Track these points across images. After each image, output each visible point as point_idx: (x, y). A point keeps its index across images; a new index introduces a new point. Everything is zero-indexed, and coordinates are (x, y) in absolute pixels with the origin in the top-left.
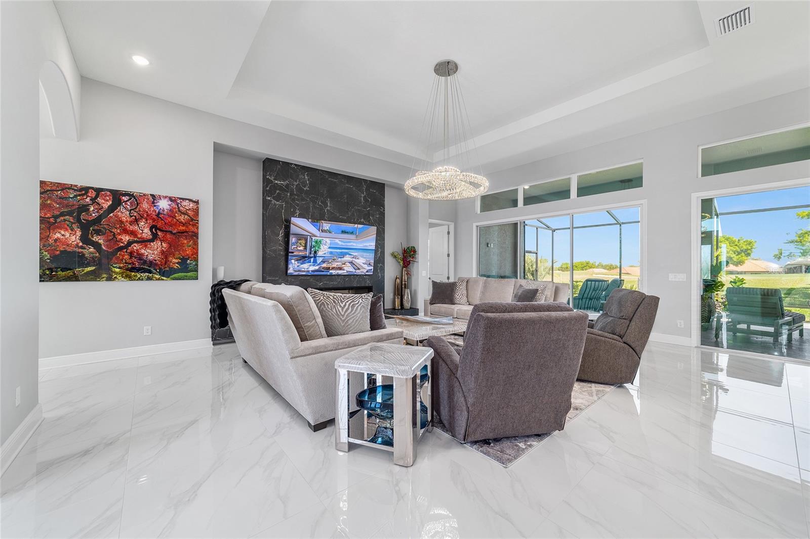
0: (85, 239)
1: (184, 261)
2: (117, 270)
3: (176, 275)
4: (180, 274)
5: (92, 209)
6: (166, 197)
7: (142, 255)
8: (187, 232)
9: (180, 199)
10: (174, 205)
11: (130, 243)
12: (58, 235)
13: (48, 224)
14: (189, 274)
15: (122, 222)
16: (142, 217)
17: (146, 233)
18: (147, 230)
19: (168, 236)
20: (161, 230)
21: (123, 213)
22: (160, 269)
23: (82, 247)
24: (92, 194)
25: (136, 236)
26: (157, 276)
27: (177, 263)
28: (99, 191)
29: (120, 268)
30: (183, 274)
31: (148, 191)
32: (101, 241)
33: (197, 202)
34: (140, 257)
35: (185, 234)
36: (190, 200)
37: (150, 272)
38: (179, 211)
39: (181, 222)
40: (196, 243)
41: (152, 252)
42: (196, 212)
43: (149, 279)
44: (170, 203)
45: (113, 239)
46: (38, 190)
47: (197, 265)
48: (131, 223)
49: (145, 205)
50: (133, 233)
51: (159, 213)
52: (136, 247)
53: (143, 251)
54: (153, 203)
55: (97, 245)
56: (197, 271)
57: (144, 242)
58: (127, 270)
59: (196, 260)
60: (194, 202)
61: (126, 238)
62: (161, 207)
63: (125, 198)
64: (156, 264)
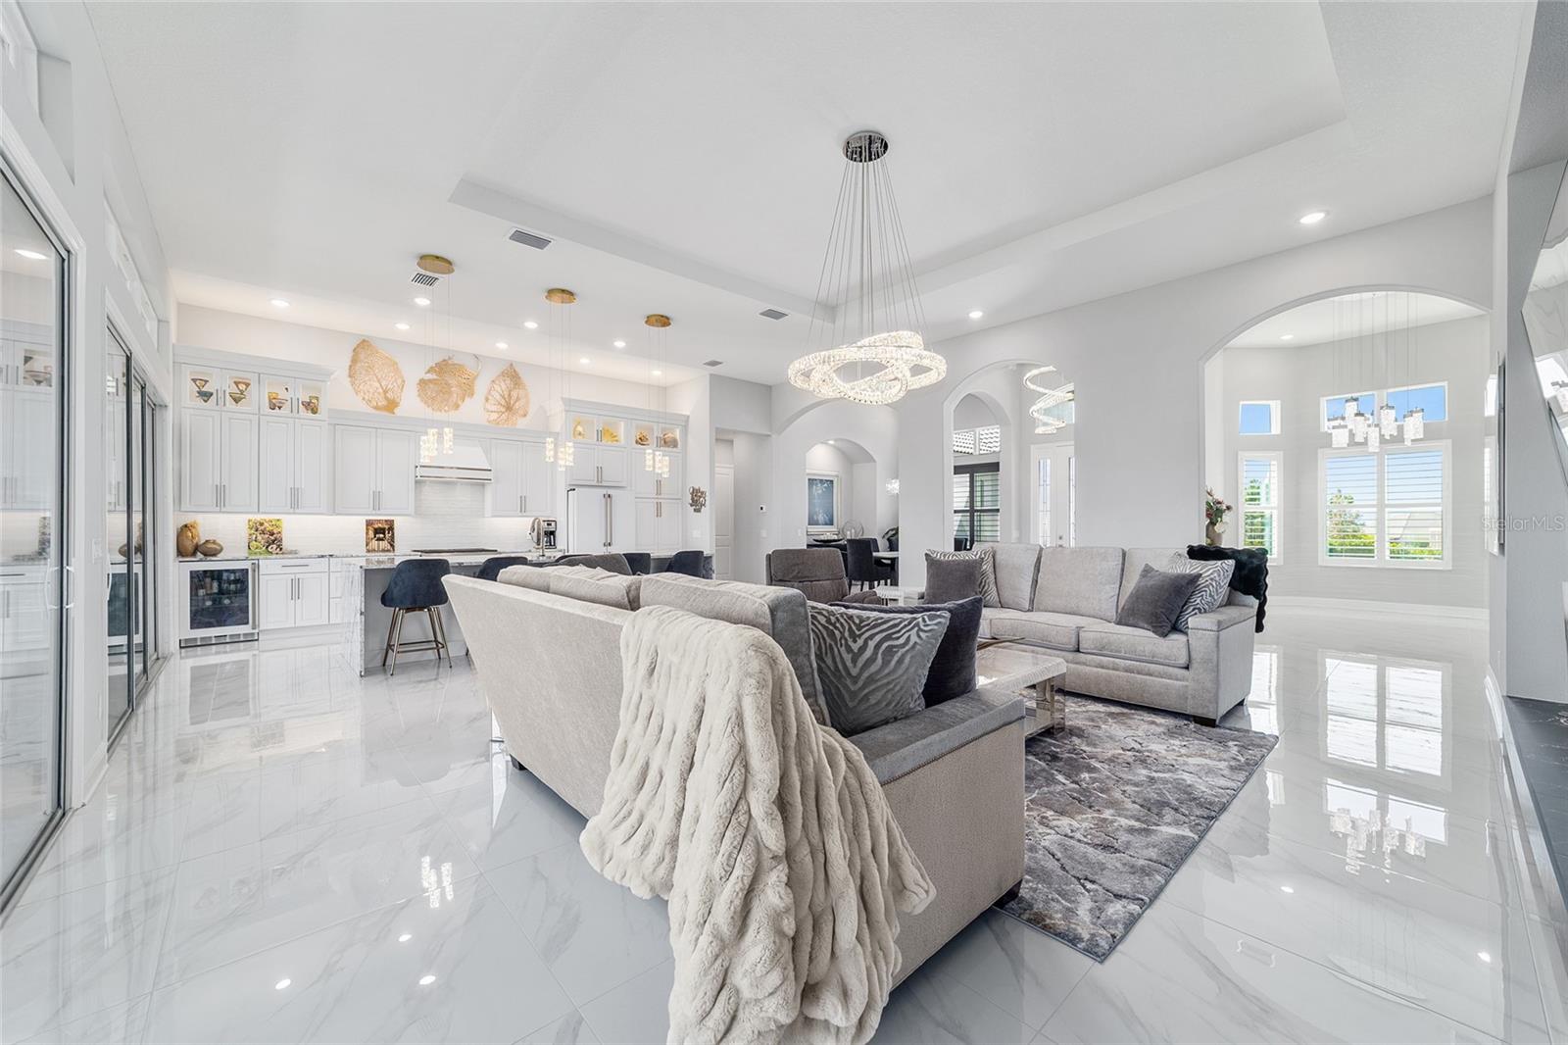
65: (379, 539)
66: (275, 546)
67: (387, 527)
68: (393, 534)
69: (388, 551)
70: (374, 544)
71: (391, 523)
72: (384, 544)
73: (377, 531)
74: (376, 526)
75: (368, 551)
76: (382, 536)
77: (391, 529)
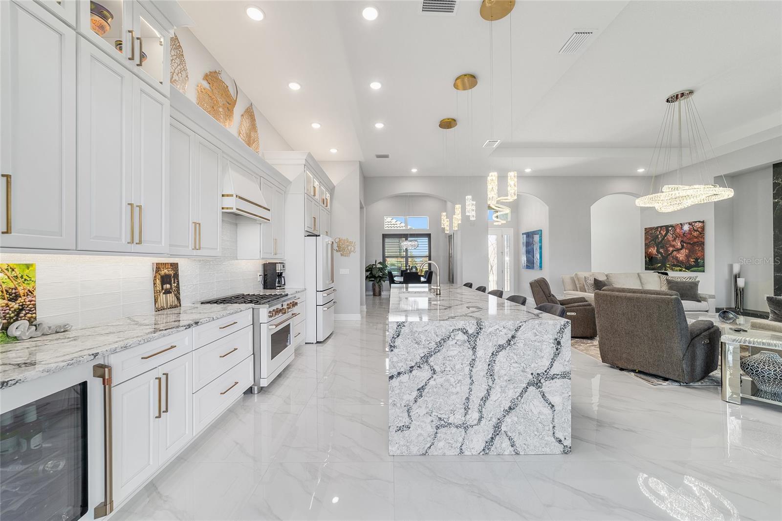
0: (658, 251)
1: (697, 259)
2: (668, 266)
3: (692, 269)
4: (695, 268)
5: (659, 236)
6: (687, 223)
7: (677, 257)
8: (698, 242)
9: (694, 222)
10: (691, 227)
11: (673, 251)
12: (650, 250)
13: (647, 246)
14: (700, 268)
15: (669, 241)
16: (677, 237)
17: (679, 245)
18: (679, 244)
19: (689, 246)
20: (685, 243)
21: (670, 237)
22: (685, 265)
23: (657, 255)
24: (659, 229)
25: (675, 247)
26: (684, 269)
27: (693, 262)
28: (661, 227)
29: (669, 264)
30: (696, 268)
31: (679, 223)
32: (662, 252)
33: (703, 222)
34: (677, 259)
35: (697, 243)
36: (699, 222)
37: (681, 267)
38: (694, 230)
39: (695, 236)
40: (703, 249)
41: (681, 256)
42: (703, 228)
43: (680, 270)
44: (689, 226)
45: (667, 250)
46: (644, 232)
47: (704, 262)
48: (673, 241)
49: (678, 230)
50: (674, 246)
51: (684, 233)
52: (675, 253)
53: (678, 255)
54: (681, 228)
55: (661, 253)
56: (704, 267)
57: (678, 250)
58: (672, 265)
59: (703, 259)
60: (701, 222)
61: (671, 249)
62: (685, 230)
63: (670, 229)
64: (683, 262)
65: (167, 292)
66: (23, 324)
67: (172, 273)
68: (178, 284)
69: (176, 307)
70: (162, 297)
71: (175, 266)
72: (171, 297)
73: (165, 279)
74: (163, 273)
75: (158, 310)
76: (168, 286)
77: (176, 276)
